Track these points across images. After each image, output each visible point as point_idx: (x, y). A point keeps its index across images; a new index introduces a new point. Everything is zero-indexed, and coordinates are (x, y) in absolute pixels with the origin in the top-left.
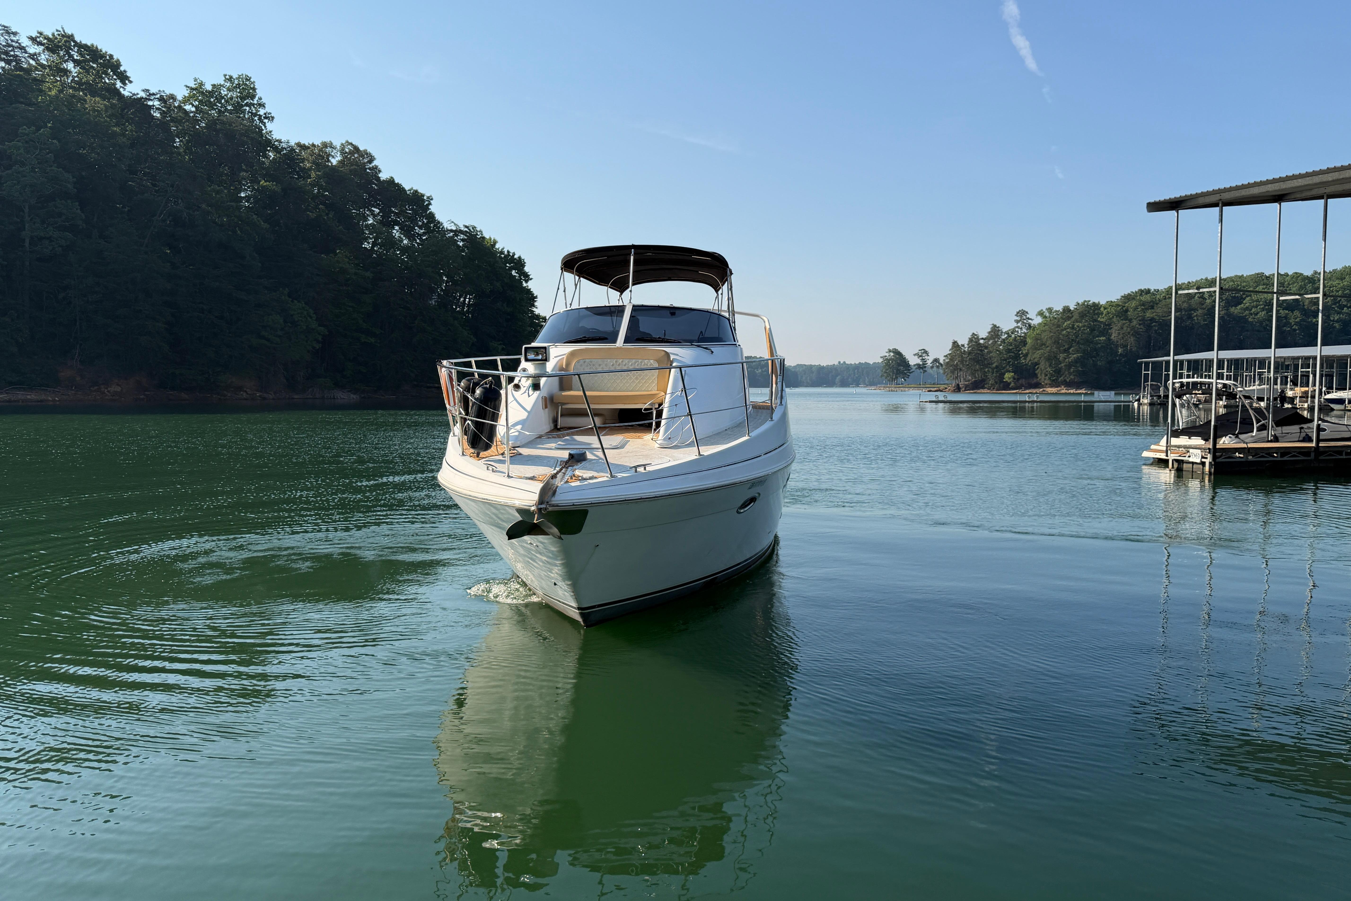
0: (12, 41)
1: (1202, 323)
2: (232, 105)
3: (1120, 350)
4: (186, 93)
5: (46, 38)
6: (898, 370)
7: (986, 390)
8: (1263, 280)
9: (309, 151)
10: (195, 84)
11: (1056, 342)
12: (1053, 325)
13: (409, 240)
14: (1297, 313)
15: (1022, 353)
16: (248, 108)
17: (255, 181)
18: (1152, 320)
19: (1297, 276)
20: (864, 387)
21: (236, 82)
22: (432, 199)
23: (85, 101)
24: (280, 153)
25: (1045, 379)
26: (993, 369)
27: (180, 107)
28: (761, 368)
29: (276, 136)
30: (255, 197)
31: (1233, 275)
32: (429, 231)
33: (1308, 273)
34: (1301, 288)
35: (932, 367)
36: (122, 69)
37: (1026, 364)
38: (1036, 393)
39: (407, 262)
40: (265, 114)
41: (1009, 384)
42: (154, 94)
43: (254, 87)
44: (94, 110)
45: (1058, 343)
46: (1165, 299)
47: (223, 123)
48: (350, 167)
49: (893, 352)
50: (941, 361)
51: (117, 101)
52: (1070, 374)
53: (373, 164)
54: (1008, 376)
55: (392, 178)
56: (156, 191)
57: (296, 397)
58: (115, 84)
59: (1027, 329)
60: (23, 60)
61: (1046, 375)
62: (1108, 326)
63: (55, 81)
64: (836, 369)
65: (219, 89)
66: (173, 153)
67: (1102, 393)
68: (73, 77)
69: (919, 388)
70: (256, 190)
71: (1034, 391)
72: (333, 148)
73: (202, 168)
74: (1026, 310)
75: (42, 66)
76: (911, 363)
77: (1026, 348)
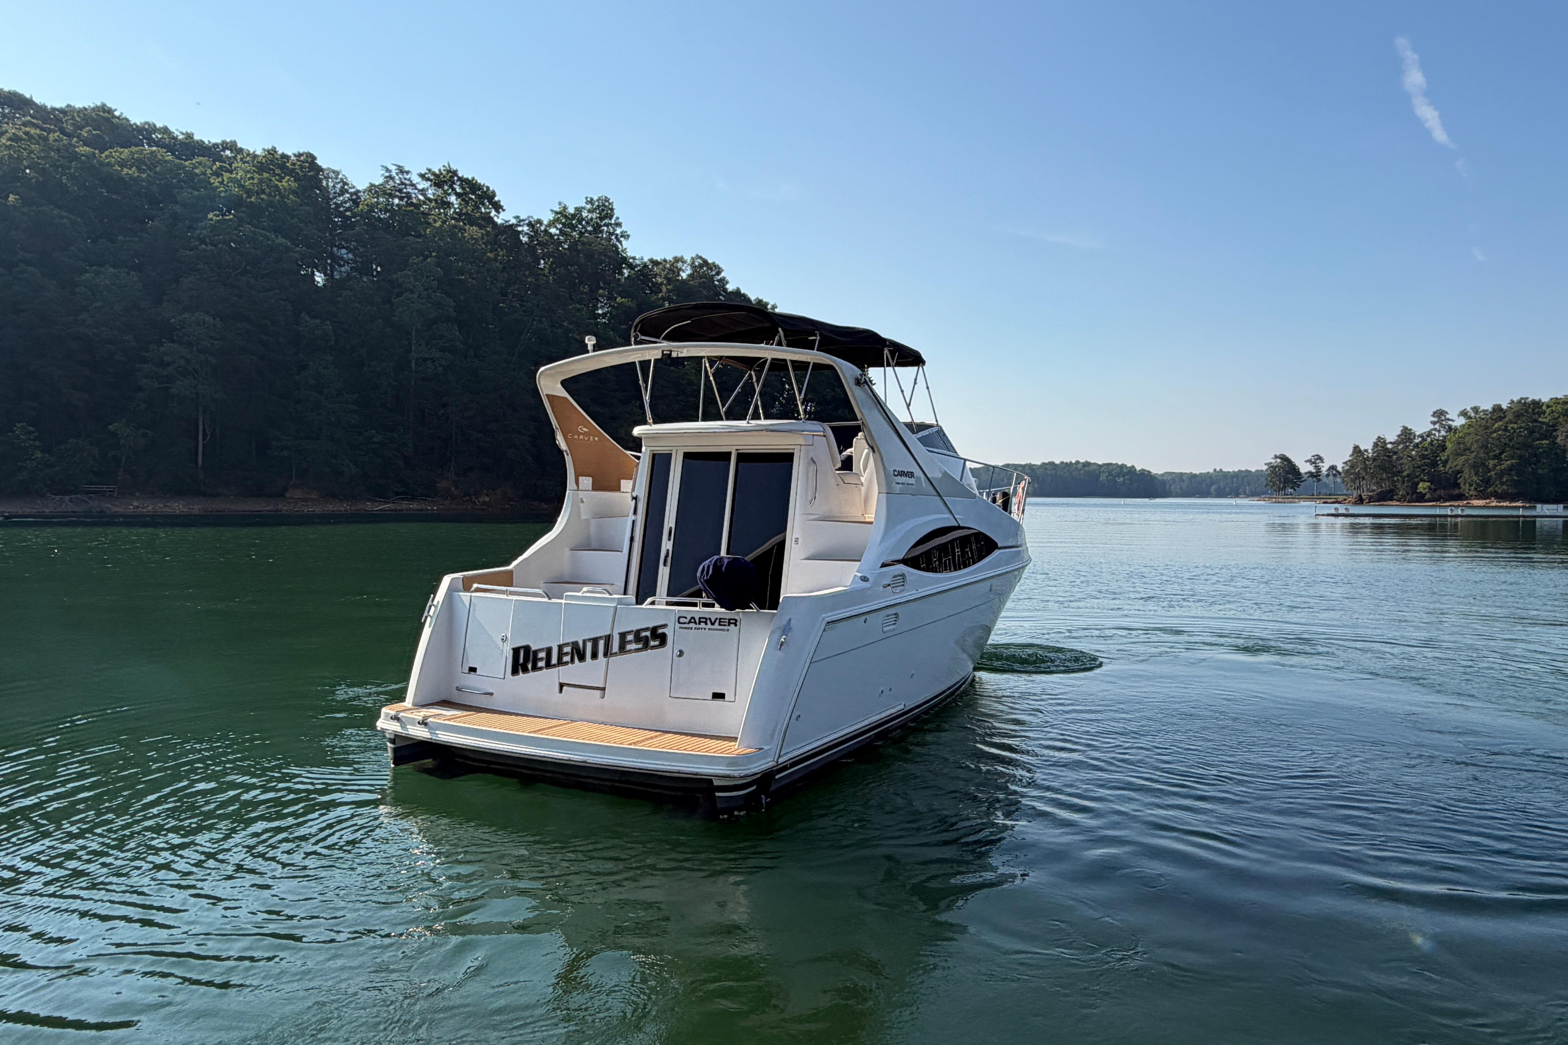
0: (405, 179)
2: (592, 226)
4: (551, 216)
5: (434, 174)
6: (1286, 479)
7: (1394, 503)
9: (661, 266)
10: (560, 208)
11: (1485, 446)
12: (1480, 426)
15: (1440, 460)
16: (605, 228)
20: (1245, 498)
21: (596, 204)
23: (465, 230)
24: (633, 269)
25: (1470, 490)
26: (1404, 478)
27: (546, 231)
28: (1123, 476)
29: (630, 253)
30: (611, 313)
35: (1328, 475)
36: (496, 199)
37: (1445, 473)
38: (1459, 506)
40: (621, 233)
41: (1425, 495)
42: (523, 220)
43: (612, 208)
44: (472, 238)
45: (1487, 447)
47: (583, 244)
48: (700, 279)
49: (1280, 458)
50: (1340, 469)
51: (492, 229)
53: (721, 276)
55: (738, 288)
56: (524, 311)
58: (489, 213)
59: (1446, 432)
60: (414, 196)
61: (1471, 485)
62: (1553, 427)
63: (440, 214)
64: (1211, 477)
65: (581, 211)
66: (539, 275)
67: (1546, 506)
68: (455, 209)
69: (1311, 499)
70: (613, 307)
71: (1456, 504)
72: (684, 262)
73: (564, 288)
74: (1446, 410)
75: (430, 200)
76: (1303, 470)
77: (1446, 454)
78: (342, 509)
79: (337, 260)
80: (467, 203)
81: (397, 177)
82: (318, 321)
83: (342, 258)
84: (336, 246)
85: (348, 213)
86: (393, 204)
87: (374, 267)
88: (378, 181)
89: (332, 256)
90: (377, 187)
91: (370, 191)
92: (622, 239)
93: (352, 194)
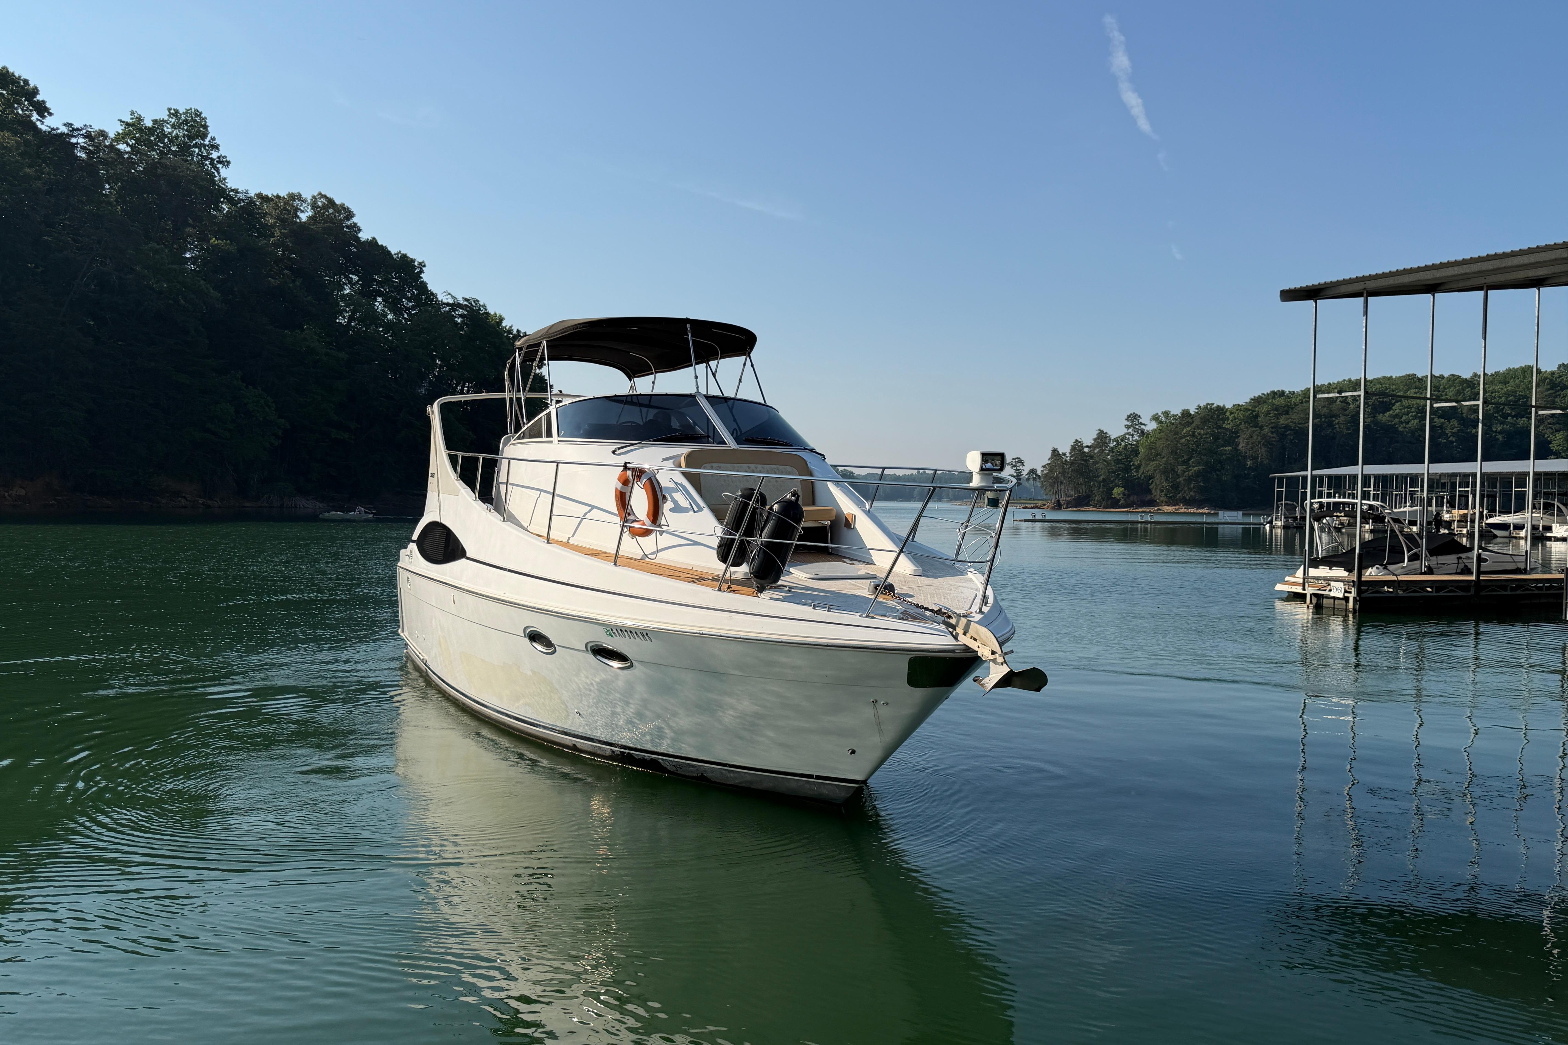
1: (1345, 432)
2: (177, 145)
3: (1249, 463)
4: (120, 129)
7: (1091, 508)
8: (1413, 382)
10: (132, 119)
11: (1174, 452)
12: (1171, 431)
13: (395, 314)
14: (1454, 422)
15: (1133, 465)
16: (197, 150)
17: (203, 238)
18: (1287, 427)
19: (1454, 378)
20: (948, 502)
21: (183, 118)
22: (425, 266)
24: (235, 205)
25: (1160, 496)
26: (1099, 483)
27: (111, 145)
29: (231, 184)
30: (203, 258)
31: (1380, 376)
32: (419, 304)
33: (1467, 375)
34: (1458, 392)
35: (1028, 479)
36: (39, 98)
37: (1138, 478)
38: (1150, 512)
39: (392, 342)
40: (219, 157)
41: (1120, 500)
42: (78, 129)
43: (205, 125)
45: (1176, 453)
46: (1302, 403)
47: (165, 166)
48: (324, 224)
50: (1039, 473)
51: (33, 136)
52: (1190, 490)
53: (352, 222)
54: (1117, 492)
55: (374, 238)
56: (78, 248)
57: (247, 504)
58: (28, 116)
59: (1139, 437)
61: (1162, 491)
62: (1235, 434)
65: (162, 125)
66: (101, 202)
70: (206, 250)
71: (1147, 510)
72: (303, 201)
73: (137, 221)
74: (1139, 413)
77: (1139, 459)
92: (220, 166)
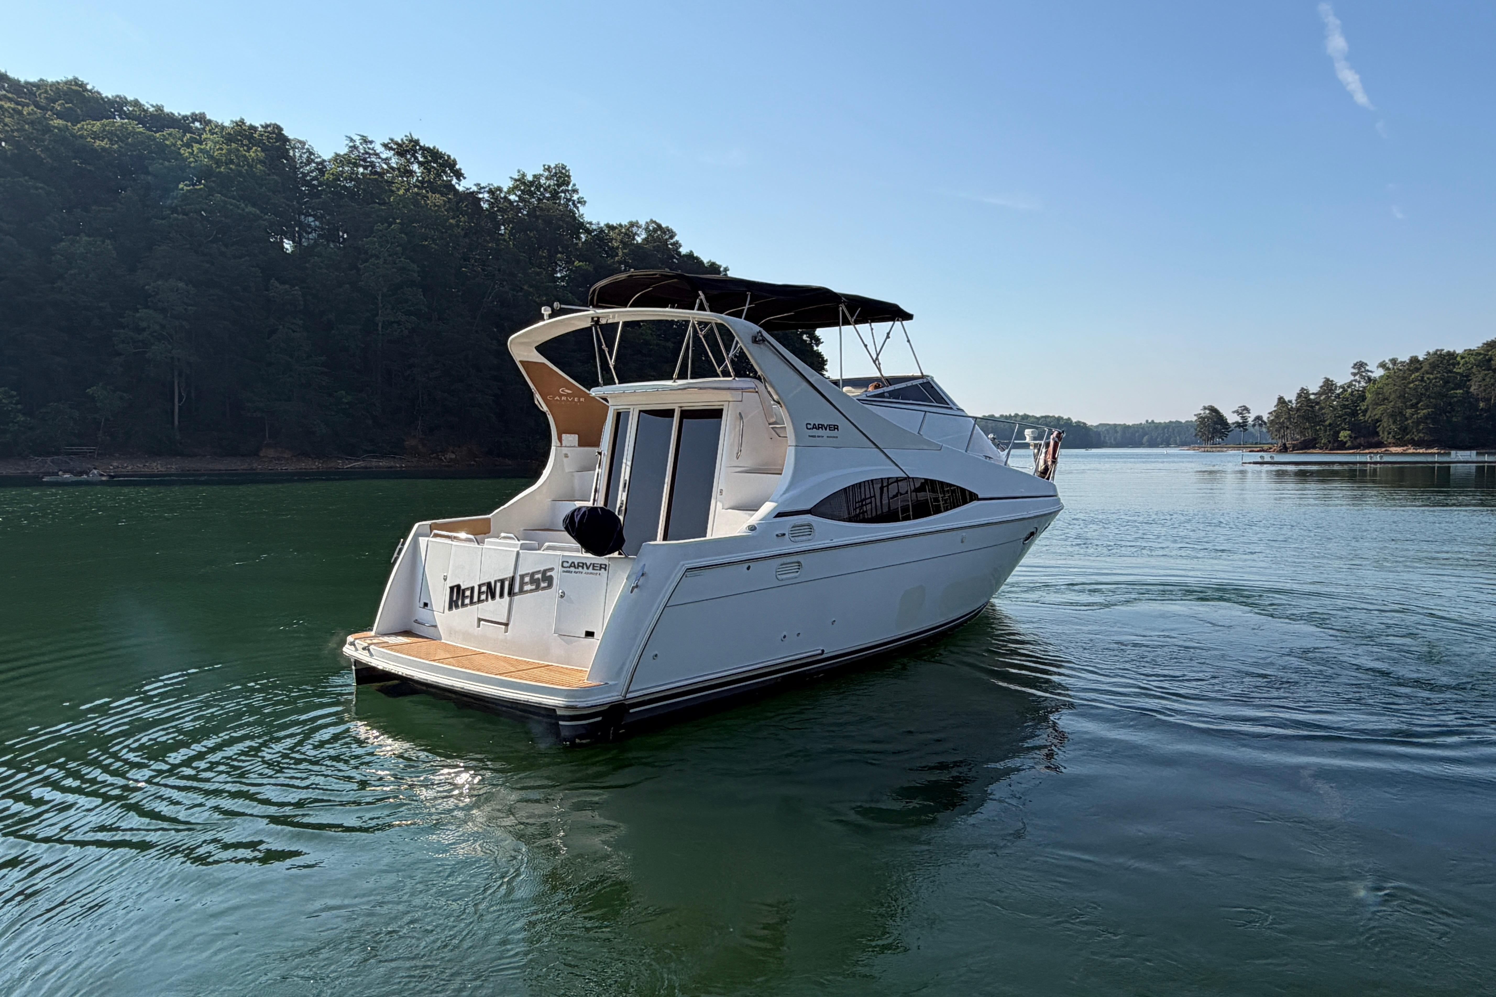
0: (369, 148)
2: (550, 192)
3: (1481, 405)
4: (511, 184)
5: (397, 143)
6: (1214, 429)
7: (1317, 451)
9: (617, 231)
10: (518, 176)
11: (1402, 396)
12: (1398, 377)
15: (1360, 410)
16: (563, 195)
20: (1176, 447)
21: (554, 171)
23: (428, 197)
24: (590, 234)
25: (1388, 438)
26: (1326, 427)
27: (505, 198)
29: (587, 219)
30: (569, 276)
35: (1254, 425)
36: (457, 167)
37: (1365, 422)
38: (1377, 453)
40: (578, 199)
41: (1346, 443)
42: (484, 188)
43: (569, 175)
44: (436, 206)
45: (1404, 397)
47: (541, 209)
48: (654, 243)
49: (1209, 409)
50: (1265, 419)
51: (453, 196)
52: (1419, 431)
53: (674, 240)
55: (691, 252)
56: (485, 275)
58: (451, 181)
59: (1366, 383)
60: (377, 164)
61: (1389, 433)
62: (1467, 377)
63: (403, 182)
64: (1143, 428)
65: (539, 179)
66: (499, 240)
67: (1460, 453)
68: (418, 177)
69: (1239, 448)
70: (571, 270)
71: (1375, 451)
72: (639, 227)
73: (524, 252)
74: (1365, 361)
75: (393, 168)
76: (1230, 421)
77: (1365, 404)
78: (314, 467)
79: (305, 228)
80: (429, 171)
81: (361, 147)
82: (287, 286)
83: (309, 226)
84: (303, 214)
85: (315, 182)
86: (357, 173)
87: (341, 234)
88: (343, 151)
89: (300, 224)
90: (343, 156)
91: (335, 159)
92: (579, 205)
93: (318, 164)
